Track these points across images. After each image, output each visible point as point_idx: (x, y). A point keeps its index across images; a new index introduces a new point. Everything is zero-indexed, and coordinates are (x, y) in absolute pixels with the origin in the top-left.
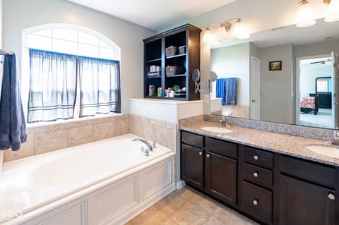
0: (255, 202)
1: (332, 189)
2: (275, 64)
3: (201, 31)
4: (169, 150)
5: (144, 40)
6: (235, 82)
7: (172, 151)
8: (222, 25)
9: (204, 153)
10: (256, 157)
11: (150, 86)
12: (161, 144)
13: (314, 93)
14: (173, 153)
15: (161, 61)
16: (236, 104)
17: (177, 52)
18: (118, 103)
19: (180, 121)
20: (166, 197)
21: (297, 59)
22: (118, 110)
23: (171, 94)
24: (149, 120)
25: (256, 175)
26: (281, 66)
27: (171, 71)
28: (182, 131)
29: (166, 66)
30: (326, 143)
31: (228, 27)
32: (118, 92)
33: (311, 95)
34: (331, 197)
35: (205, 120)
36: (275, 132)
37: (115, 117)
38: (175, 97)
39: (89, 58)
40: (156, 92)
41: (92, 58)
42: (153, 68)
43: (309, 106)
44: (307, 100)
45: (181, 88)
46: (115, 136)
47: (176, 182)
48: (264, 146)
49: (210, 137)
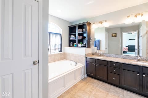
0: (114, 79)
1: (138, 73)
2: (114, 35)
3: (91, 24)
4: (82, 64)
5: (69, 26)
6: (99, 41)
7: (83, 64)
8: (99, 22)
9: (95, 64)
10: (114, 65)
11: (71, 43)
12: (78, 62)
13: (127, 45)
14: (83, 65)
15: (76, 34)
16: (99, 49)
17: (83, 31)
18: (61, 49)
19: (86, 54)
20: (82, 79)
21: (122, 33)
22: (61, 51)
23: (80, 45)
24: (73, 54)
25: (114, 70)
26: (116, 35)
27: (80, 38)
28: (86, 58)
29: (78, 36)
30: (136, 61)
31: (102, 23)
32: (61, 45)
33: (126, 46)
34: (138, 74)
35: (92, 54)
36: (119, 58)
37: (60, 53)
38: (81, 46)
39: (53, 33)
40: (73, 45)
41: (54, 33)
42: (72, 36)
43: (126, 51)
44: (125, 48)
45: (83, 43)
46: (60, 60)
47: (85, 75)
48: (117, 61)
49: (97, 59)
